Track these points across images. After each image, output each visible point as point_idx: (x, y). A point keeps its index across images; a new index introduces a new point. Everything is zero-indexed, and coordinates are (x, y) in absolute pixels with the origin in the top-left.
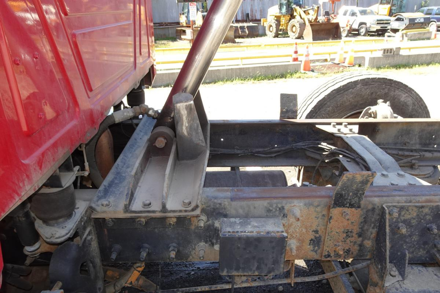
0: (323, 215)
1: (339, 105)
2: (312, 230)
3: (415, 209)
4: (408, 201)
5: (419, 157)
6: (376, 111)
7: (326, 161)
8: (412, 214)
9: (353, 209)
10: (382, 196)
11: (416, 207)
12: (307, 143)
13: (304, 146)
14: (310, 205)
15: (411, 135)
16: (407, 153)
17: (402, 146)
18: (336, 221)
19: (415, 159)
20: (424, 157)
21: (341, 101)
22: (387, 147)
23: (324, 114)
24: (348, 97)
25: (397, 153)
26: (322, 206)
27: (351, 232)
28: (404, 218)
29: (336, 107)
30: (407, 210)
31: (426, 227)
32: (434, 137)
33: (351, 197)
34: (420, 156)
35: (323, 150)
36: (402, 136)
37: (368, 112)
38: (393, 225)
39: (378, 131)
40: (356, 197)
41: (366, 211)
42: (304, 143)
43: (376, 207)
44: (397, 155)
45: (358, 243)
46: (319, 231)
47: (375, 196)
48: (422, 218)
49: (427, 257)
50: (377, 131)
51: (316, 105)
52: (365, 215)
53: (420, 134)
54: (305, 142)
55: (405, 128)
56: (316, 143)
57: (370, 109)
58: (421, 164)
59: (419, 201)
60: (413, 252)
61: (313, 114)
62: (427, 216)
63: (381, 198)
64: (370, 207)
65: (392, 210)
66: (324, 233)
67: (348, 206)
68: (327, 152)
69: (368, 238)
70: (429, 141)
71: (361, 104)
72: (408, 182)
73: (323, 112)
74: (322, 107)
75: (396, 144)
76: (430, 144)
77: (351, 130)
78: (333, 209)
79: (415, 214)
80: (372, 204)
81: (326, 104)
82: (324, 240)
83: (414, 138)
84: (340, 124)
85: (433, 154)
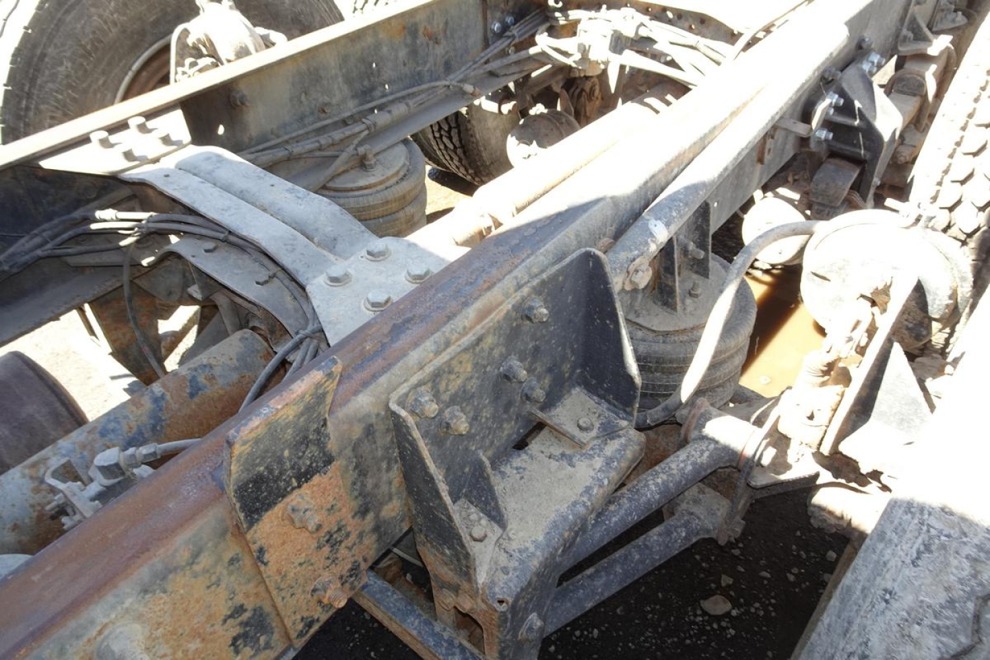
0: (232, 561)
1: (89, 47)
2: (220, 621)
3: (466, 357)
4: (442, 347)
5: (366, 132)
6: (207, 36)
7: (145, 262)
8: (465, 372)
9: (316, 479)
10: (375, 377)
11: (466, 350)
12: (44, 231)
13: (40, 246)
14: (164, 578)
15: (325, 82)
16: (337, 135)
17: (320, 120)
18: (284, 543)
19: (361, 144)
20: (377, 128)
21: (88, 30)
22: (286, 137)
23: (57, 92)
24: (101, 11)
25: (317, 144)
26: (210, 545)
27: (339, 530)
28: (449, 393)
29: (83, 56)
30: (450, 372)
31: (499, 375)
32: (374, 65)
33: (290, 461)
34: (368, 128)
35: (113, 234)
36: (306, 94)
37: (188, 46)
38: (433, 427)
39: (243, 103)
40: (307, 446)
41: (353, 450)
42: (36, 235)
43: (373, 420)
44: (320, 149)
45: (367, 531)
46: (245, 602)
47: (356, 393)
48: (486, 363)
49: (519, 429)
50: (239, 103)
51: (11, 69)
52: (354, 460)
53: (344, 70)
54: (35, 231)
55: (304, 67)
56: (75, 219)
57: (186, 32)
58: (377, 148)
59: (465, 328)
60: (492, 443)
61: (19, 102)
62: (495, 351)
63: (372, 387)
64: (357, 431)
65: (416, 400)
66: (264, 594)
67: (295, 484)
68: (129, 235)
69: (387, 498)
70: (369, 80)
71: (156, 23)
72: (409, 274)
73: (50, 85)
74: (37, 70)
75: (301, 118)
76: (372, 89)
77: (166, 140)
78: (254, 528)
79: (469, 368)
80: (359, 421)
81: (43, 55)
82: (274, 606)
83: (336, 86)
84: (122, 126)
85: (389, 112)
